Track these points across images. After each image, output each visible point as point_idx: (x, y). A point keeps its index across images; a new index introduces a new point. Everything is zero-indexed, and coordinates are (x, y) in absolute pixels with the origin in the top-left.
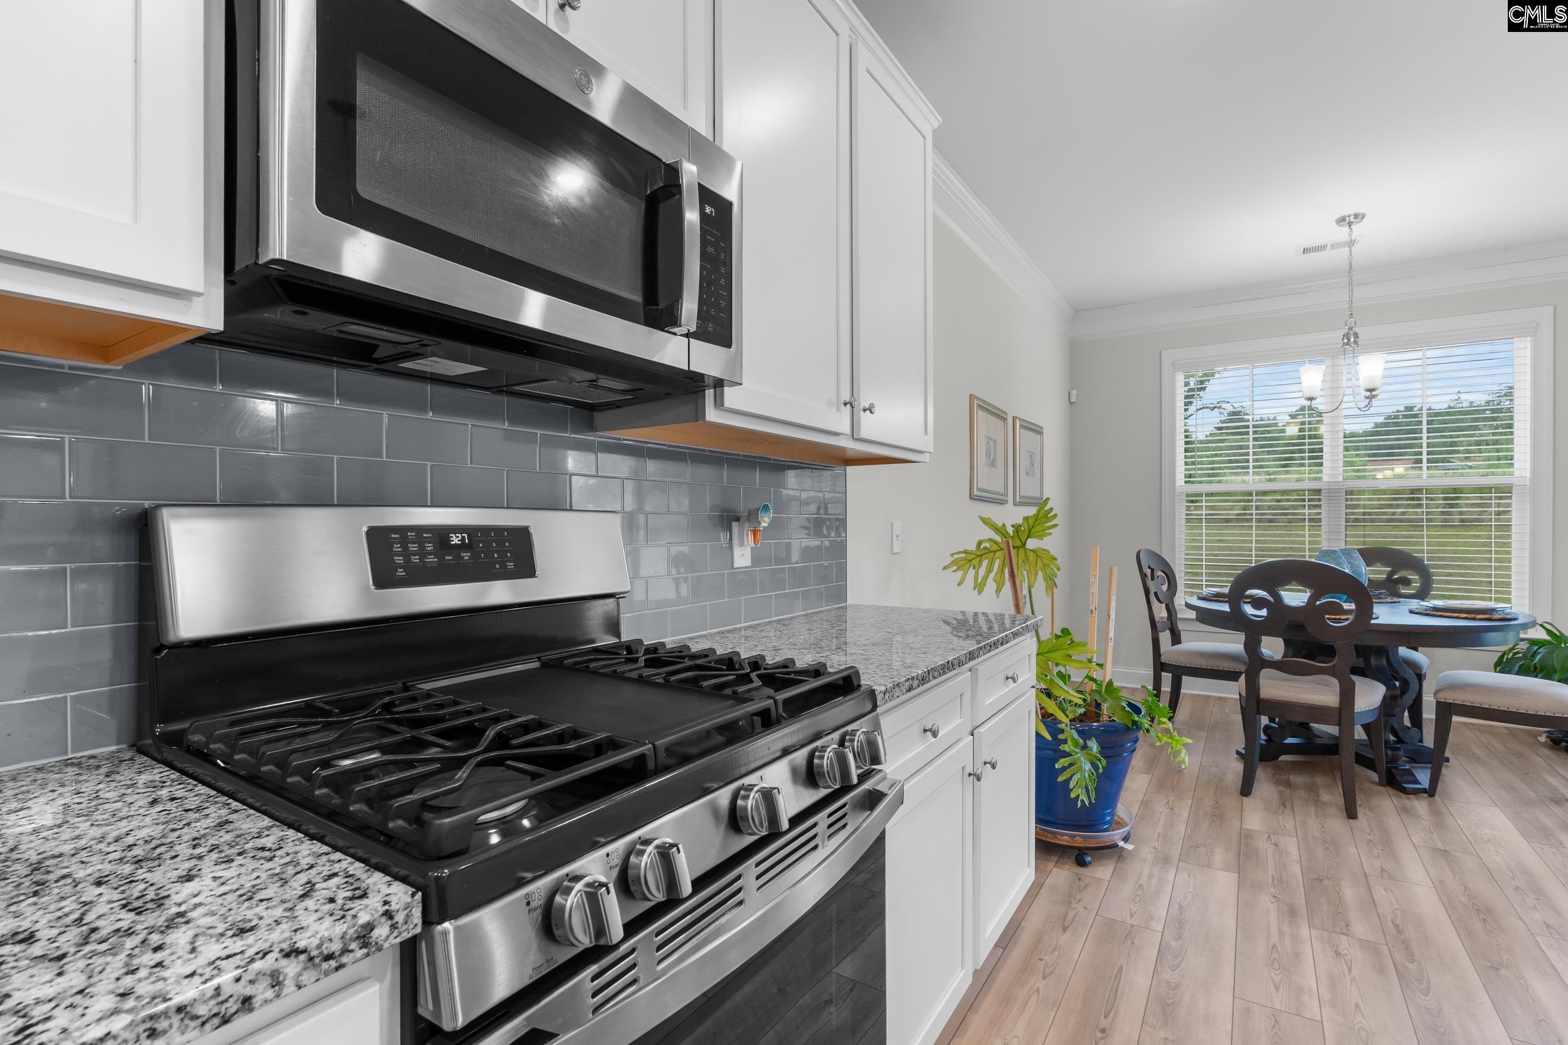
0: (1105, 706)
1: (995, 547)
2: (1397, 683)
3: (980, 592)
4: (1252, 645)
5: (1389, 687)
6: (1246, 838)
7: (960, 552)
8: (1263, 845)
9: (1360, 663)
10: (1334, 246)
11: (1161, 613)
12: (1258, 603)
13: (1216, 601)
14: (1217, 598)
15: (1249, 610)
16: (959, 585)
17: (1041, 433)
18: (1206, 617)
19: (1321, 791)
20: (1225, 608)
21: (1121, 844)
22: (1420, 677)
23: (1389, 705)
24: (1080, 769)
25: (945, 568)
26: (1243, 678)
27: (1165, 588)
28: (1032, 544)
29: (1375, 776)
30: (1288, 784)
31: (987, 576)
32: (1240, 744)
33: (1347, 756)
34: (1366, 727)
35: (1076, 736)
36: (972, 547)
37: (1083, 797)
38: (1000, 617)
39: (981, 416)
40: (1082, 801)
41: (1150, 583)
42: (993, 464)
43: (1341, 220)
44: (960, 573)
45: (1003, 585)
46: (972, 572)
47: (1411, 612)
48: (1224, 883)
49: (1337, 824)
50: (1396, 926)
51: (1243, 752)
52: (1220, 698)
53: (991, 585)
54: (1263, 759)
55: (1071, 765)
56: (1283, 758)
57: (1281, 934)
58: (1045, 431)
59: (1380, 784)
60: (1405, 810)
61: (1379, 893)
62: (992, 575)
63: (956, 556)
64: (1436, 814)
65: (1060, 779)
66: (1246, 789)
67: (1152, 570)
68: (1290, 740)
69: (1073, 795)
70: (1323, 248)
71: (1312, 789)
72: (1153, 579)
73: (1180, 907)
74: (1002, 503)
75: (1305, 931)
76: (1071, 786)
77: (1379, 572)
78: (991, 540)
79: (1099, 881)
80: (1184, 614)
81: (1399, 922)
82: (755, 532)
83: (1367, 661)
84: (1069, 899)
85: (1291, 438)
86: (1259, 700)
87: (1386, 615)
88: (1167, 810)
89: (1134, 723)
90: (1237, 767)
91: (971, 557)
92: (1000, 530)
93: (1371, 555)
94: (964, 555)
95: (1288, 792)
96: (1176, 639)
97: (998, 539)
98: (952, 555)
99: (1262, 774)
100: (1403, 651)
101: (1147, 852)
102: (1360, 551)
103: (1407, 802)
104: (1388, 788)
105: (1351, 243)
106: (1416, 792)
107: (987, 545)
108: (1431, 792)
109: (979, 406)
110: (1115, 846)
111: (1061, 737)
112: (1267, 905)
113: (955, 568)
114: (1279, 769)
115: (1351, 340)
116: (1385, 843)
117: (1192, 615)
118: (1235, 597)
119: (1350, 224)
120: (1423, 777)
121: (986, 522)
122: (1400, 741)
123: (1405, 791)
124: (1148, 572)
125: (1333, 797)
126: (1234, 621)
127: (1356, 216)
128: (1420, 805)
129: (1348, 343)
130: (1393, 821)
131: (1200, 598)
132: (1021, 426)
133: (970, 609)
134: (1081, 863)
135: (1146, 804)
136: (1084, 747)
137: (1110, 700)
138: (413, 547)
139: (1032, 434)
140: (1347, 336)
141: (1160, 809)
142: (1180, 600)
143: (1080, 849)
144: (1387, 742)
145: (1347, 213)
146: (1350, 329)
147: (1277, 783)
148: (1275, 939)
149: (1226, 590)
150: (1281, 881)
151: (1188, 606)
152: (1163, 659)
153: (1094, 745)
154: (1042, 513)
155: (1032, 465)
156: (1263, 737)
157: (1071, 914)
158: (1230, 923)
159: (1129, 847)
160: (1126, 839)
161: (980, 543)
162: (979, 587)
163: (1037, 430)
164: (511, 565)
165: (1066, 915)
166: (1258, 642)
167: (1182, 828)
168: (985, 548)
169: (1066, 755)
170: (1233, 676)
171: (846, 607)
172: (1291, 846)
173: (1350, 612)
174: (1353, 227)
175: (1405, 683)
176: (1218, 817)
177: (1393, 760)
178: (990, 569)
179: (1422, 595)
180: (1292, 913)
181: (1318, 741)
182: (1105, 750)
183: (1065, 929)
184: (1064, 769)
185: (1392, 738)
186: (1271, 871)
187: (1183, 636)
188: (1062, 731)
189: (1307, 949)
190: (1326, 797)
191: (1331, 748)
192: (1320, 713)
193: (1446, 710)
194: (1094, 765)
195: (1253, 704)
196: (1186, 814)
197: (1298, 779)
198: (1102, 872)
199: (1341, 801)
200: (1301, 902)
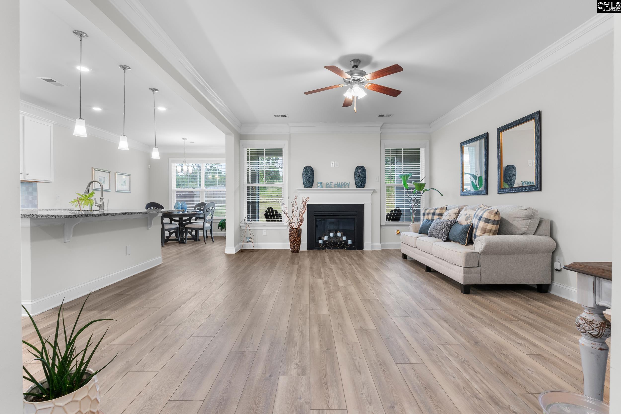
25: (69, 203)
42: (103, 183)
74: (109, 191)
91: (75, 201)
109: (96, 170)
132: (118, 174)
155: (125, 183)
163: (127, 175)
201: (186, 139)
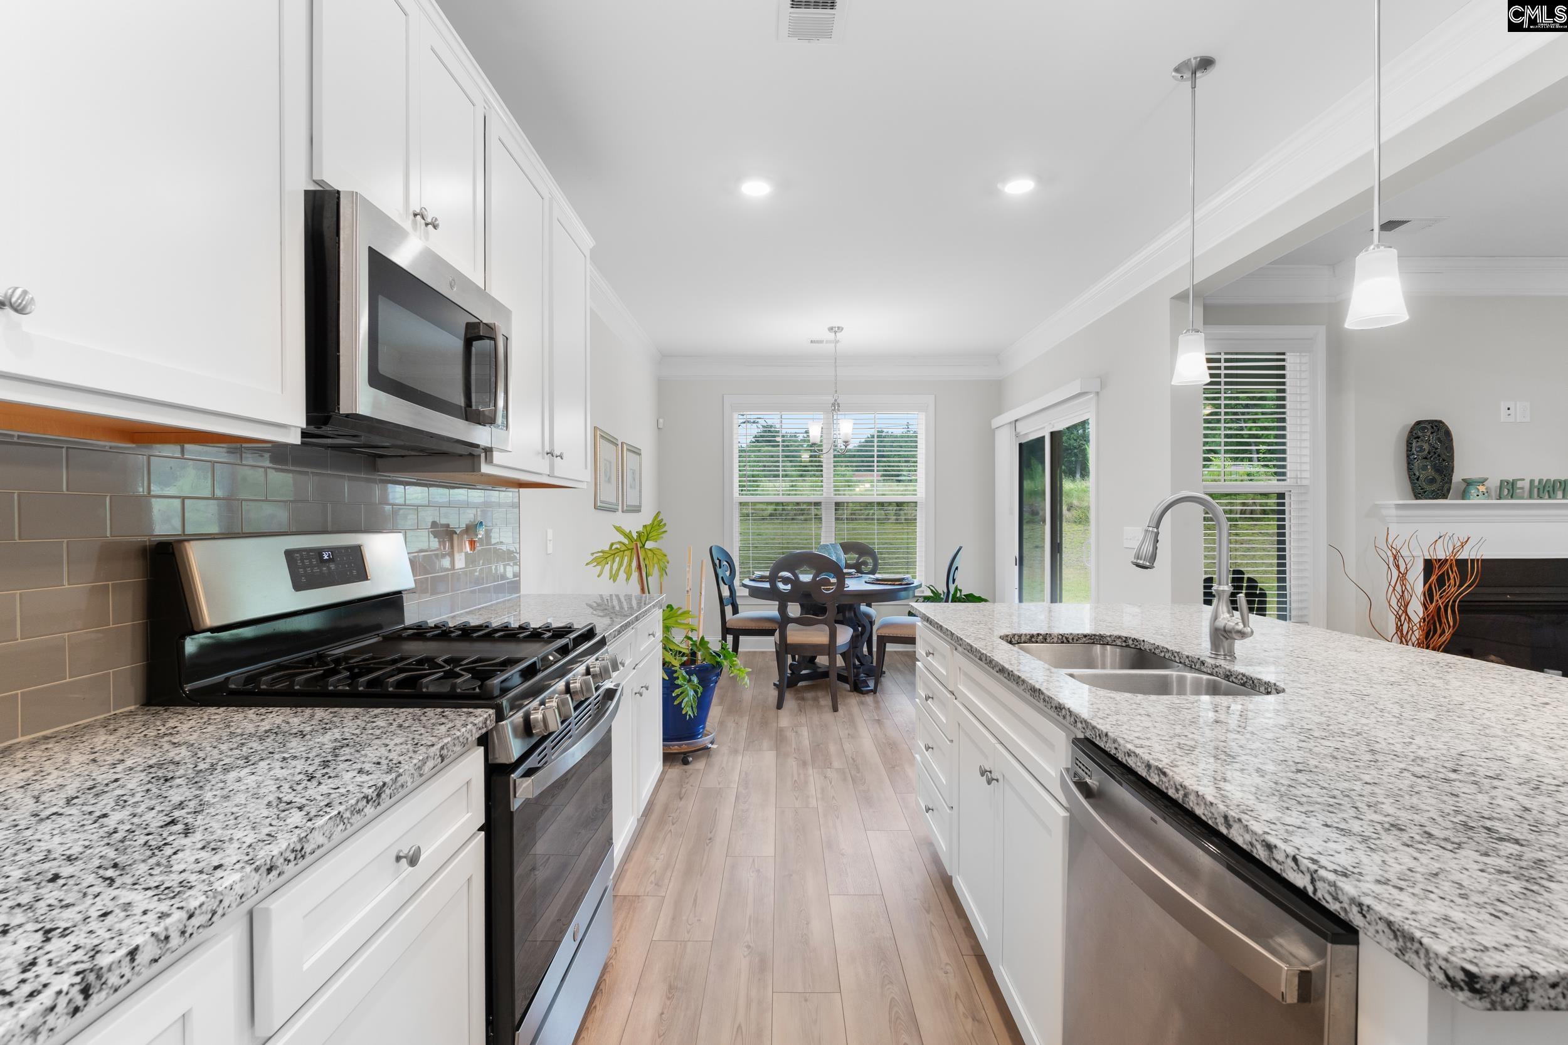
0: (699, 654)
1: (624, 548)
2: (860, 629)
3: (614, 581)
4: (782, 609)
5: (855, 630)
6: (780, 732)
7: (599, 552)
8: (790, 734)
9: (840, 617)
10: (827, 342)
11: (726, 593)
12: (786, 581)
13: (761, 581)
14: (762, 579)
15: (781, 586)
16: (598, 576)
17: (640, 454)
18: (755, 593)
19: (820, 700)
20: (767, 585)
21: (710, 746)
22: (872, 623)
23: (855, 641)
24: (688, 695)
25: (587, 564)
26: (777, 633)
27: (728, 573)
28: (649, 545)
29: (848, 687)
30: (803, 699)
31: (619, 569)
32: (776, 679)
33: (833, 676)
34: (843, 655)
35: (685, 674)
36: (607, 548)
37: (690, 713)
38: (629, 598)
39: (602, 443)
40: (690, 715)
41: (719, 570)
42: (609, 481)
43: (831, 329)
44: (599, 568)
45: (631, 575)
46: (608, 567)
47: (866, 582)
48: (769, 757)
49: (828, 716)
50: (853, 759)
51: (778, 683)
52: (763, 652)
53: (622, 575)
54: (788, 687)
55: (682, 693)
56: (800, 684)
57: (799, 774)
58: (643, 452)
59: (851, 691)
60: (862, 703)
61: (847, 746)
62: (623, 569)
63: (595, 555)
64: (877, 702)
65: (676, 703)
66: (779, 706)
67: (720, 561)
68: (804, 672)
69: (684, 712)
70: (821, 342)
71: (816, 699)
72: (720, 567)
73: (746, 774)
74: (614, 511)
75: (810, 771)
76: (683, 706)
77: (853, 557)
78: (620, 542)
79: (698, 770)
80: (741, 592)
81: (854, 757)
82: (472, 543)
83: (844, 616)
84: (681, 783)
85: (805, 462)
86: (786, 645)
87: (854, 584)
88: (734, 725)
89: (718, 663)
90: (775, 693)
91: (607, 555)
92: (628, 536)
93: (847, 548)
94: (601, 554)
95: (803, 703)
96: (735, 611)
97: (626, 541)
98: (593, 554)
99: (788, 695)
100: (864, 608)
101: (725, 750)
102: (841, 545)
103: (863, 699)
104: (855, 693)
105: (837, 342)
106: (868, 692)
107: (618, 546)
108: (874, 691)
109: (602, 436)
110: (706, 748)
111: (675, 675)
112: (792, 763)
113: (595, 564)
114: (798, 691)
115: (836, 407)
116: (852, 722)
117: (746, 592)
118: (773, 578)
119: (835, 332)
120: (871, 684)
121: (619, 529)
122: (862, 664)
123: (862, 693)
124: (717, 562)
125: (826, 702)
126: (771, 594)
127: (839, 328)
128: (869, 699)
129: (834, 410)
130: (856, 710)
131: (751, 580)
132: (628, 450)
133: (606, 593)
134: (686, 762)
135: (722, 723)
136: (690, 681)
137: (703, 650)
138: (307, 562)
139: (634, 455)
140: (833, 405)
141: (730, 724)
142: (737, 582)
143: (685, 753)
144: (854, 664)
145: (834, 326)
146: (836, 400)
147: (797, 699)
148: (796, 778)
149: (767, 574)
150: (799, 750)
151: (745, 586)
152: (728, 625)
153: (695, 679)
154: (656, 523)
155: (634, 479)
156: (789, 672)
157: (683, 791)
158: (773, 775)
159: (714, 746)
160: (712, 743)
161: (612, 545)
162: (614, 577)
163: (636, 452)
164: (355, 572)
165: (681, 791)
166: (786, 607)
167: (744, 733)
168: (617, 548)
169: (679, 686)
170: (770, 633)
171: (519, 597)
172: (805, 732)
173: (833, 584)
174: (837, 334)
175: (864, 627)
176: (764, 723)
177: (857, 675)
178: (621, 565)
179: (873, 572)
180: (804, 764)
181: (820, 670)
182: (702, 681)
183: (681, 799)
184: (678, 696)
185: (857, 663)
186: (794, 746)
187: (740, 608)
188: (676, 672)
189: (811, 778)
190: (823, 702)
191: (825, 674)
192: (818, 649)
193: (883, 640)
194: (696, 692)
195: (784, 648)
196: (745, 725)
197: (809, 695)
198: (699, 765)
199: (830, 704)
200: (808, 757)
201: (840, 329)
